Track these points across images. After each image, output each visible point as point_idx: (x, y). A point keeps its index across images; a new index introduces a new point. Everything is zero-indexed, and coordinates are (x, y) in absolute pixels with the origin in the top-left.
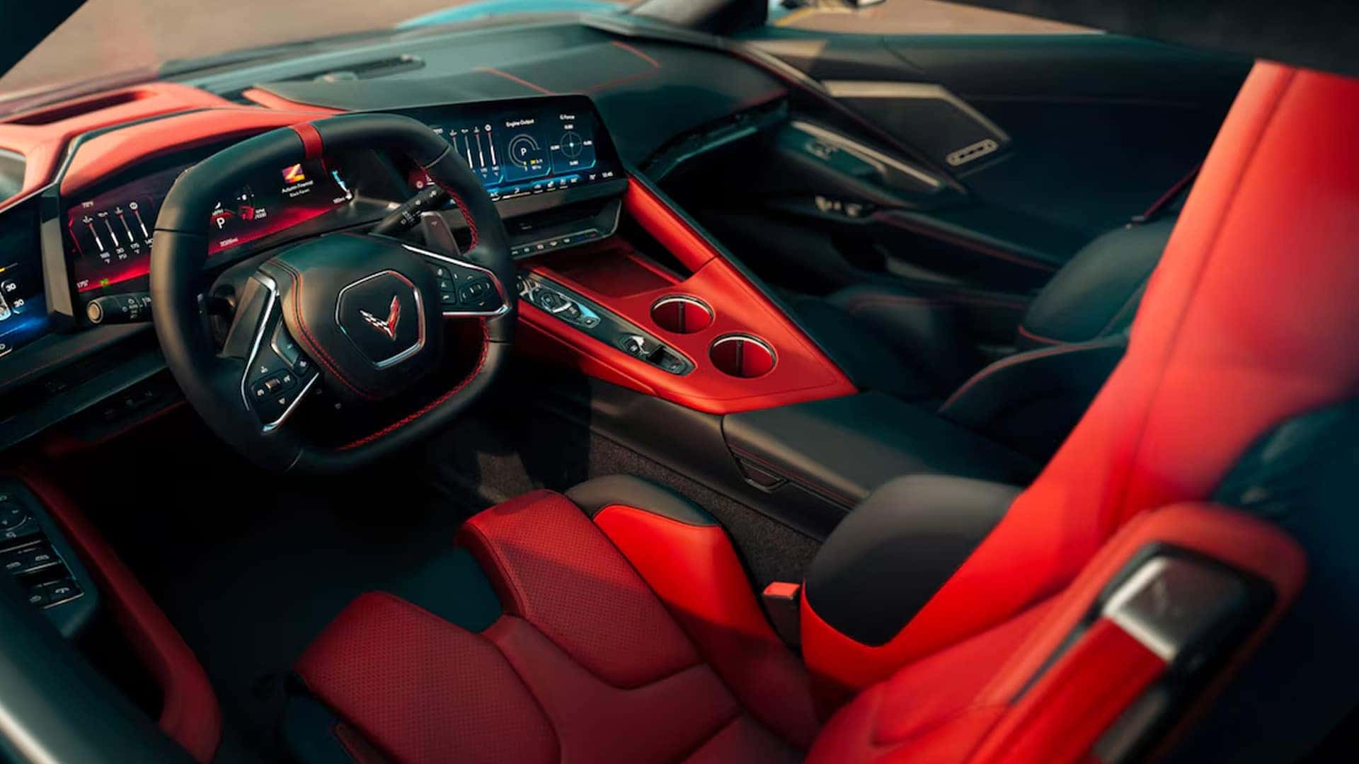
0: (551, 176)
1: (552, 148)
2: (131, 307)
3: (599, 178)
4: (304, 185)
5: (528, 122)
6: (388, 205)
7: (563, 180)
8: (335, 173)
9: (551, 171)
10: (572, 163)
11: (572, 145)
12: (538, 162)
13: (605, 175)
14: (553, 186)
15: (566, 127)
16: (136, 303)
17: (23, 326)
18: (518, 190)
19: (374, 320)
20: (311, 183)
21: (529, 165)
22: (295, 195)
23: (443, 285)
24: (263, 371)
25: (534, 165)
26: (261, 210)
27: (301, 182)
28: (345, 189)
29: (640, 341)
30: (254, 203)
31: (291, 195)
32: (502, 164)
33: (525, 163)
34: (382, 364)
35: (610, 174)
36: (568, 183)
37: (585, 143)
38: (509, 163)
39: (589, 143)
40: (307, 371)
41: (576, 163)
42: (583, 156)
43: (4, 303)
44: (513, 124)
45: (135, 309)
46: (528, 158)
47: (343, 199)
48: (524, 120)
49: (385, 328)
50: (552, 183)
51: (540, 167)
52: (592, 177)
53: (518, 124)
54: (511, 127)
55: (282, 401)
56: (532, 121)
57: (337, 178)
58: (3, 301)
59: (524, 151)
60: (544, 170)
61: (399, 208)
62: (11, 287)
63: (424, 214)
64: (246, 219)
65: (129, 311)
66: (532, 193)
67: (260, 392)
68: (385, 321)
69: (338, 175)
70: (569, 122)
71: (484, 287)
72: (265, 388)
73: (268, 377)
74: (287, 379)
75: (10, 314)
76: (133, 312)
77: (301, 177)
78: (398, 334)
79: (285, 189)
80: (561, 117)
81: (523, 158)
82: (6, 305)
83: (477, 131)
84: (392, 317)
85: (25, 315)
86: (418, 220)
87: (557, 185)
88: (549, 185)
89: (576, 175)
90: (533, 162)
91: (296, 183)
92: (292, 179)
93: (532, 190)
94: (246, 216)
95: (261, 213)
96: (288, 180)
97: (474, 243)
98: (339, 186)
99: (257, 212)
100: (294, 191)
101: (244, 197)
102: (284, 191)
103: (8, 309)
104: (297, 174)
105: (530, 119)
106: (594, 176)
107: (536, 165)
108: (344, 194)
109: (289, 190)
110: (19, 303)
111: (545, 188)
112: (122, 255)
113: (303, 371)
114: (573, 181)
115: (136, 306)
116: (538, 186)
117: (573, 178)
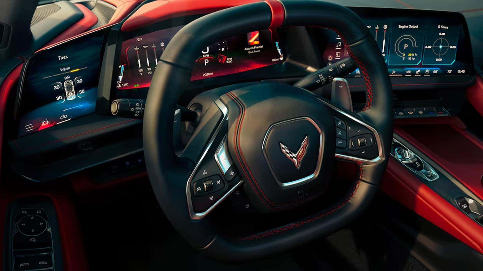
0: (420, 66)
1: (426, 47)
2: (136, 108)
3: (455, 72)
4: (258, 47)
5: (414, 27)
6: (307, 68)
7: (427, 71)
8: (277, 43)
9: (421, 62)
10: (437, 60)
11: (441, 47)
12: (413, 55)
13: (459, 71)
14: (420, 73)
15: (440, 34)
16: (140, 106)
17: (81, 106)
18: (394, 72)
19: (288, 151)
20: (262, 47)
21: (407, 56)
22: (251, 52)
23: (340, 133)
24: (204, 174)
25: (410, 57)
26: (230, 59)
27: (257, 45)
28: (280, 54)
29: (471, 201)
30: (227, 54)
31: (249, 52)
32: (388, 53)
33: (404, 55)
34: (286, 184)
35: (463, 71)
36: (431, 73)
37: (451, 47)
38: (393, 52)
39: (454, 47)
40: (233, 179)
41: (440, 60)
42: (447, 55)
43: (73, 91)
44: (403, 27)
45: (138, 110)
46: (407, 52)
47: (277, 60)
48: (412, 25)
49: (294, 159)
50: (419, 71)
51: (414, 59)
52: (450, 71)
53: (407, 27)
54: (401, 28)
55: (211, 198)
56: (417, 27)
57: (277, 46)
58: (74, 89)
59: (406, 46)
60: (416, 61)
61: (316, 71)
62: (80, 81)
63: (336, 79)
64: (220, 62)
65: (135, 110)
66: (404, 76)
67: (199, 189)
68: (295, 153)
69: (278, 44)
70: (442, 30)
71: (368, 140)
72: (202, 187)
73: (206, 179)
74: (219, 182)
75: (75, 97)
76: (137, 112)
77: (256, 43)
78: (302, 165)
79: (246, 48)
80: (439, 27)
81: (403, 51)
82: (74, 92)
83: (377, 28)
84: (300, 151)
85: (84, 100)
86: (329, 82)
87: (422, 73)
88: (417, 72)
89: (438, 68)
90: (410, 55)
91: (253, 46)
92: (252, 43)
93: (404, 74)
94: (221, 61)
95: (230, 60)
96: (251, 43)
97: (367, 106)
98: (278, 51)
99: (228, 59)
100: (251, 50)
101: (223, 49)
102: (245, 49)
103: (75, 94)
104: (255, 40)
105: (416, 25)
106: (451, 71)
107: (411, 56)
108: (279, 57)
109: (248, 49)
110: (82, 92)
111: (413, 73)
112: (150, 72)
113: (232, 178)
114: (435, 72)
115: (140, 108)
116: (409, 72)
117: (435, 70)
